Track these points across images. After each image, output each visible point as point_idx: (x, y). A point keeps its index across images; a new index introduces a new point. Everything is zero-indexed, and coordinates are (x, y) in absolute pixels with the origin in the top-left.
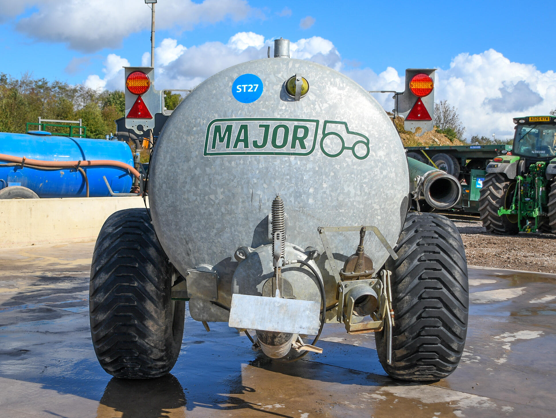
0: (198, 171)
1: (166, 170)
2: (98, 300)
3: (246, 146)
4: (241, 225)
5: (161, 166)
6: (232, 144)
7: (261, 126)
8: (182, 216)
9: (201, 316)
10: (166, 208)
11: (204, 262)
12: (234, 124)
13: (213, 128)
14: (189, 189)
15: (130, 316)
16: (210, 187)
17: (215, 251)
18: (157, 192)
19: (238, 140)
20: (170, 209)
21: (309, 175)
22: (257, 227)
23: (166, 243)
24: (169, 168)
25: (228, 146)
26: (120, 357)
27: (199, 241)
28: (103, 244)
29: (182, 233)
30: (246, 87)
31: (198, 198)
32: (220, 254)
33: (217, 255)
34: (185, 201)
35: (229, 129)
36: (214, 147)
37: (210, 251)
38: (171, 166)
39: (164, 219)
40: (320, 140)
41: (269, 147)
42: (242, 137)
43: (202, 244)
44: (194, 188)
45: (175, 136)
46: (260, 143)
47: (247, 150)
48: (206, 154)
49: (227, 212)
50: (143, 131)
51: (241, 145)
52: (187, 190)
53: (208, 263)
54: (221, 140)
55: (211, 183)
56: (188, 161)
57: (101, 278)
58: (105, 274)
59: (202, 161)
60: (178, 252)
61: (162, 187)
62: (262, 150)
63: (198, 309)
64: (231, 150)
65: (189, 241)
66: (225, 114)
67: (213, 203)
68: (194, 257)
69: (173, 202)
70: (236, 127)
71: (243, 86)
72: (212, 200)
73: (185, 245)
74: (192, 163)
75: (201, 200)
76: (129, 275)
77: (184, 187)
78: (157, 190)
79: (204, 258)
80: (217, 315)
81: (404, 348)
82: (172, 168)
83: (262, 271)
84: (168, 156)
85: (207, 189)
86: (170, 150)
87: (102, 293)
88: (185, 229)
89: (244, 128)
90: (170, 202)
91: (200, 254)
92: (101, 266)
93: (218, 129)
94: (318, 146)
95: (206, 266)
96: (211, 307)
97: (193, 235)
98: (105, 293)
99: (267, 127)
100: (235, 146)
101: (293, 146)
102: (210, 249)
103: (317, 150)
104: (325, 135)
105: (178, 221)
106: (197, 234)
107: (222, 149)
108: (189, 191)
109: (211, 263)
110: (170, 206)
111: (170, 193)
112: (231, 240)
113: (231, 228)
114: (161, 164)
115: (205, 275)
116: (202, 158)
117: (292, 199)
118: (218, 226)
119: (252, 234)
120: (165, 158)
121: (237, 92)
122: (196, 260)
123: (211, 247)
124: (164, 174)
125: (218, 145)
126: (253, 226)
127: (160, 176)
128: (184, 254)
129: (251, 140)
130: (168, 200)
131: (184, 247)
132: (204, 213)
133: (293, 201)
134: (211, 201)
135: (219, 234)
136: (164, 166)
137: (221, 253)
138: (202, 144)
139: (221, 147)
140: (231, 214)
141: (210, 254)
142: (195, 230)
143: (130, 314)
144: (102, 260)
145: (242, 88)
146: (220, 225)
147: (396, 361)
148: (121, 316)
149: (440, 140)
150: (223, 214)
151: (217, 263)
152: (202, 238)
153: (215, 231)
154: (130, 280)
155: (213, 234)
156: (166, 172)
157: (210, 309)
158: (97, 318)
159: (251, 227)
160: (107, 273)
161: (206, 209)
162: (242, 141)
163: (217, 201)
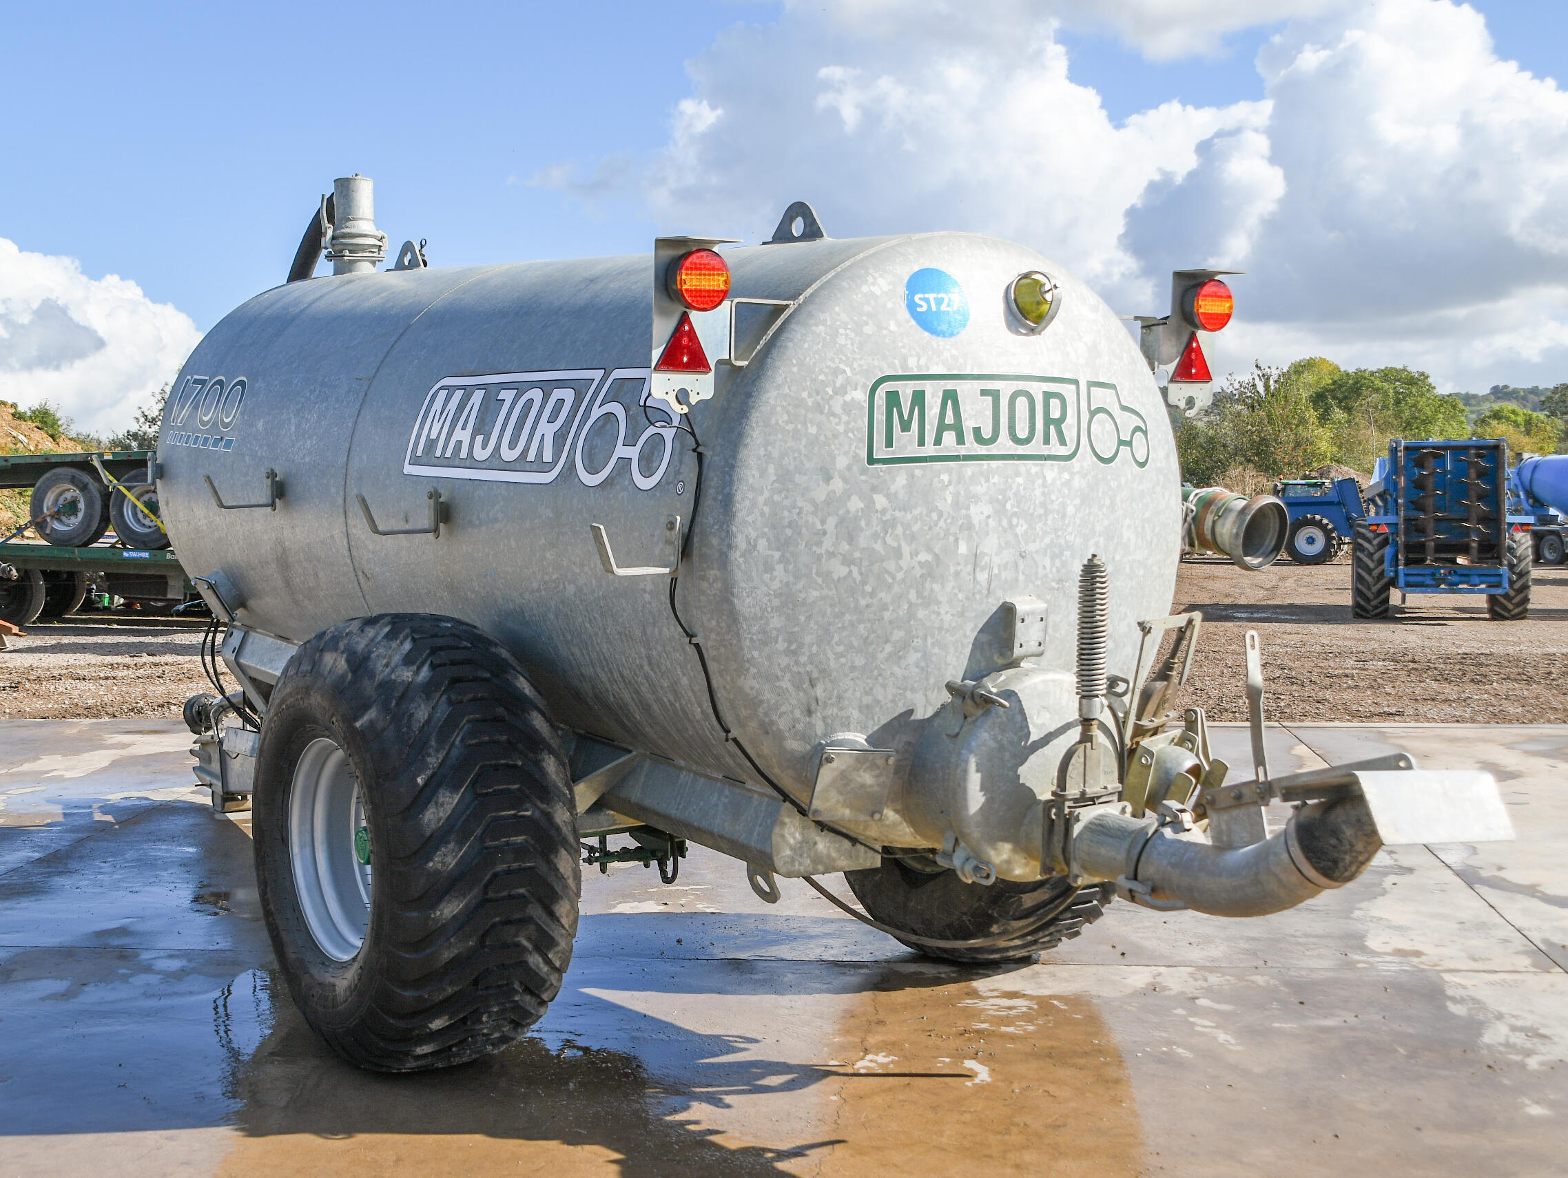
0: (855, 504)
1: (765, 504)
2: (439, 866)
3: (960, 440)
4: (948, 631)
5: (750, 495)
6: (930, 437)
7: (984, 393)
8: (809, 618)
9: (797, 864)
10: (765, 600)
11: (846, 726)
12: (928, 386)
13: (881, 398)
14: (831, 550)
15: (523, 896)
16: (885, 542)
17: (880, 698)
18: (741, 560)
19: (942, 428)
20: (776, 602)
21: (1075, 505)
22: (981, 631)
23: (752, 688)
24: (776, 498)
25: (921, 442)
26: (475, 1011)
27: (846, 675)
28: (412, 715)
29: (803, 659)
30: (935, 299)
31: (855, 570)
32: (889, 705)
33: (881, 707)
34: (820, 580)
35: (919, 398)
36: (889, 443)
37: (867, 700)
38: (780, 492)
39: (754, 629)
40: (1086, 426)
41: (1004, 444)
42: (949, 419)
43: (851, 683)
44: (844, 547)
45: (785, 417)
46: (987, 433)
47: (963, 451)
48: (871, 460)
49: (920, 601)
50: (689, 405)
51: (949, 437)
52: (827, 551)
53: (856, 731)
54: (906, 427)
55: (887, 532)
56: (828, 478)
57: (442, 805)
58: (451, 793)
59: (863, 478)
60: (783, 709)
61: (755, 546)
62: (993, 450)
63: (791, 849)
64: (929, 449)
65: (817, 679)
66: (904, 365)
67: (890, 580)
68: (824, 718)
69: (787, 584)
70: (933, 394)
71: (926, 296)
72: (887, 572)
73: (805, 691)
74: (837, 485)
75: (861, 574)
76: (509, 789)
77: (819, 544)
78: (743, 555)
79: (848, 717)
80: (829, 856)
81: (1048, 886)
82: (786, 497)
83: (1029, 733)
84: (771, 469)
85: (878, 547)
86: (775, 454)
87: (451, 846)
88: (814, 649)
89: (950, 397)
90: (776, 585)
91: (842, 709)
92: (429, 772)
93: (893, 398)
94: (1084, 439)
95: (849, 736)
96: (818, 839)
97: (832, 663)
98: (461, 844)
99: (995, 395)
100: (938, 442)
101: (1047, 441)
102: (867, 693)
103: (1085, 446)
104: (1093, 414)
105: (796, 629)
106: (843, 660)
107: (909, 448)
108: (831, 555)
109: (863, 729)
110: (778, 595)
111: (780, 561)
112: (923, 669)
113: (925, 639)
114: (752, 488)
115: (871, 758)
116: (864, 472)
117: (1047, 562)
118: (898, 635)
119: (967, 651)
120: (763, 473)
121: (919, 309)
122: (826, 725)
123: (871, 689)
124: (762, 514)
125: (898, 439)
126: (972, 630)
127: (750, 519)
128: (797, 713)
129: (968, 425)
130: (772, 579)
131: (801, 694)
132: (868, 606)
133: (1048, 566)
134: (886, 576)
135: (897, 657)
136: (762, 494)
137: (893, 701)
138: (860, 436)
139: (906, 443)
140: (929, 604)
141: (867, 706)
142: (840, 649)
143: (522, 891)
144: (429, 755)
145: (927, 300)
146: (902, 633)
147: (1015, 920)
148: (503, 899)
149: (29, 437)
150: (911, 605)
151: (876, 728)
152: (853, 668)
153: (888, 648)
154: (518, 801)
155: (880, 656)
156: (766, 510)
157: (815, 843)
158: (438, 913)
159: (968, 633)
160: (455, 789)
161: (872, 595)
162: (949, 428)
163: (900, 576)
